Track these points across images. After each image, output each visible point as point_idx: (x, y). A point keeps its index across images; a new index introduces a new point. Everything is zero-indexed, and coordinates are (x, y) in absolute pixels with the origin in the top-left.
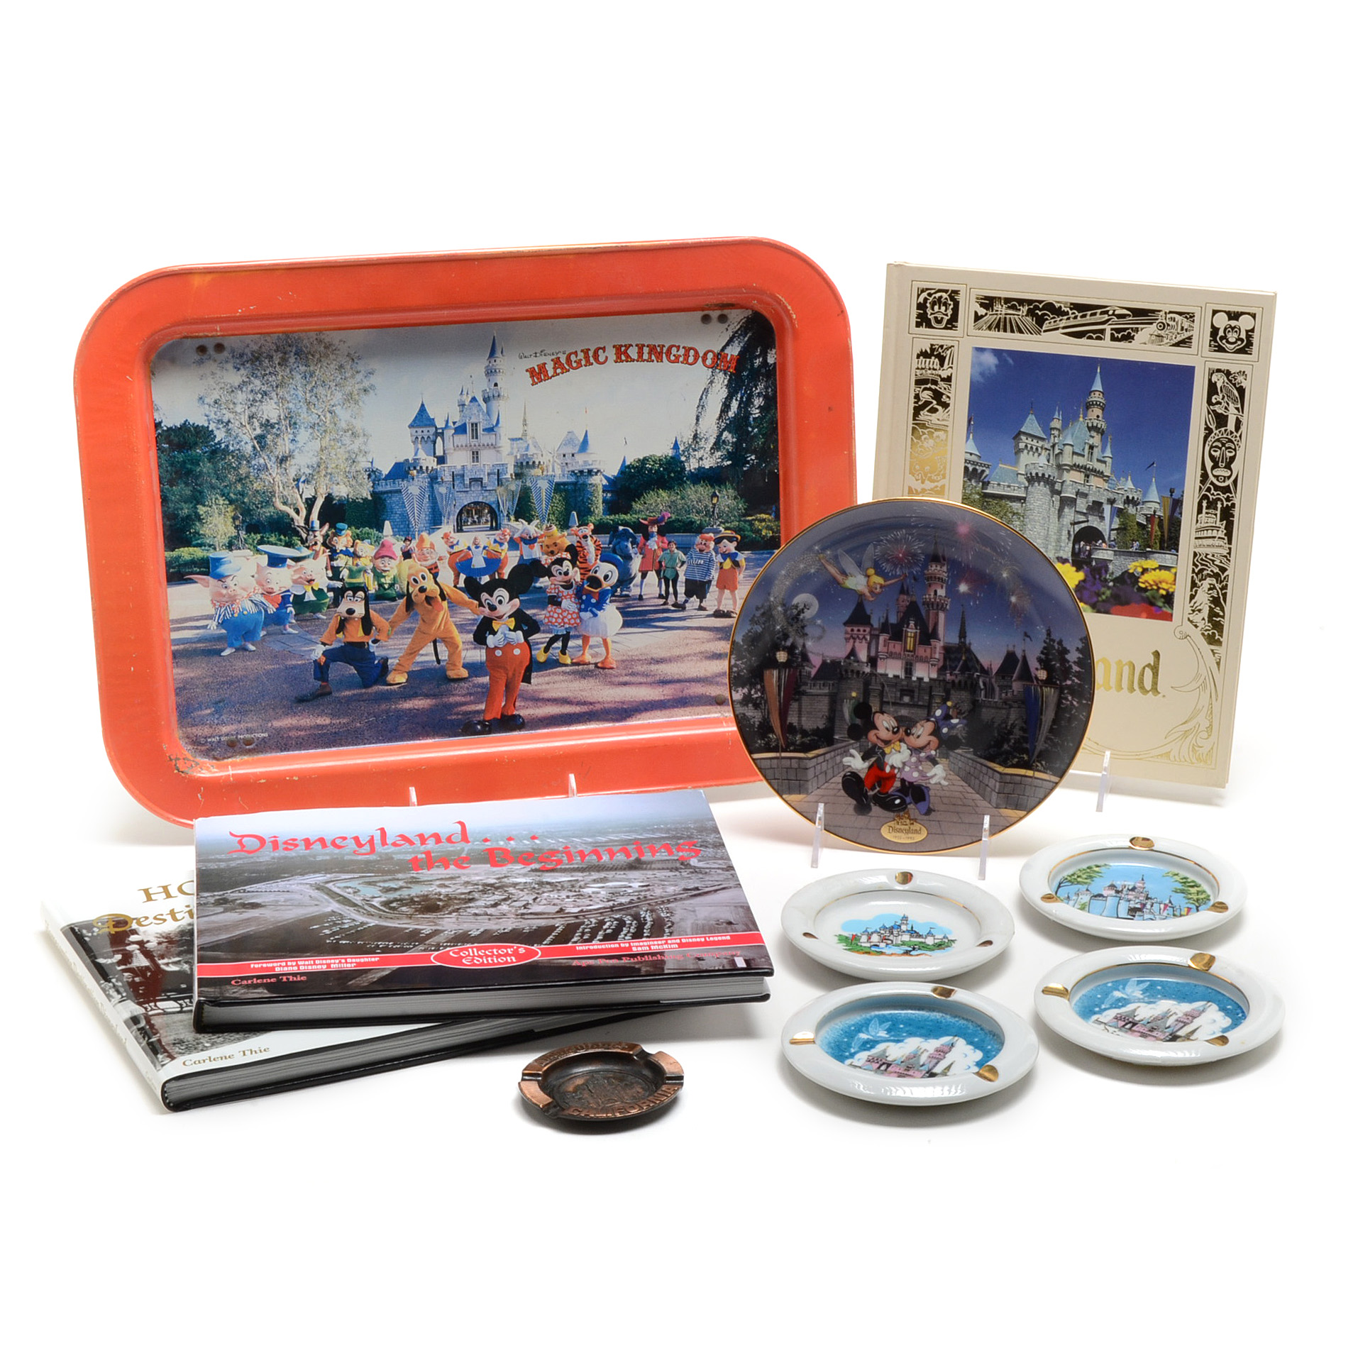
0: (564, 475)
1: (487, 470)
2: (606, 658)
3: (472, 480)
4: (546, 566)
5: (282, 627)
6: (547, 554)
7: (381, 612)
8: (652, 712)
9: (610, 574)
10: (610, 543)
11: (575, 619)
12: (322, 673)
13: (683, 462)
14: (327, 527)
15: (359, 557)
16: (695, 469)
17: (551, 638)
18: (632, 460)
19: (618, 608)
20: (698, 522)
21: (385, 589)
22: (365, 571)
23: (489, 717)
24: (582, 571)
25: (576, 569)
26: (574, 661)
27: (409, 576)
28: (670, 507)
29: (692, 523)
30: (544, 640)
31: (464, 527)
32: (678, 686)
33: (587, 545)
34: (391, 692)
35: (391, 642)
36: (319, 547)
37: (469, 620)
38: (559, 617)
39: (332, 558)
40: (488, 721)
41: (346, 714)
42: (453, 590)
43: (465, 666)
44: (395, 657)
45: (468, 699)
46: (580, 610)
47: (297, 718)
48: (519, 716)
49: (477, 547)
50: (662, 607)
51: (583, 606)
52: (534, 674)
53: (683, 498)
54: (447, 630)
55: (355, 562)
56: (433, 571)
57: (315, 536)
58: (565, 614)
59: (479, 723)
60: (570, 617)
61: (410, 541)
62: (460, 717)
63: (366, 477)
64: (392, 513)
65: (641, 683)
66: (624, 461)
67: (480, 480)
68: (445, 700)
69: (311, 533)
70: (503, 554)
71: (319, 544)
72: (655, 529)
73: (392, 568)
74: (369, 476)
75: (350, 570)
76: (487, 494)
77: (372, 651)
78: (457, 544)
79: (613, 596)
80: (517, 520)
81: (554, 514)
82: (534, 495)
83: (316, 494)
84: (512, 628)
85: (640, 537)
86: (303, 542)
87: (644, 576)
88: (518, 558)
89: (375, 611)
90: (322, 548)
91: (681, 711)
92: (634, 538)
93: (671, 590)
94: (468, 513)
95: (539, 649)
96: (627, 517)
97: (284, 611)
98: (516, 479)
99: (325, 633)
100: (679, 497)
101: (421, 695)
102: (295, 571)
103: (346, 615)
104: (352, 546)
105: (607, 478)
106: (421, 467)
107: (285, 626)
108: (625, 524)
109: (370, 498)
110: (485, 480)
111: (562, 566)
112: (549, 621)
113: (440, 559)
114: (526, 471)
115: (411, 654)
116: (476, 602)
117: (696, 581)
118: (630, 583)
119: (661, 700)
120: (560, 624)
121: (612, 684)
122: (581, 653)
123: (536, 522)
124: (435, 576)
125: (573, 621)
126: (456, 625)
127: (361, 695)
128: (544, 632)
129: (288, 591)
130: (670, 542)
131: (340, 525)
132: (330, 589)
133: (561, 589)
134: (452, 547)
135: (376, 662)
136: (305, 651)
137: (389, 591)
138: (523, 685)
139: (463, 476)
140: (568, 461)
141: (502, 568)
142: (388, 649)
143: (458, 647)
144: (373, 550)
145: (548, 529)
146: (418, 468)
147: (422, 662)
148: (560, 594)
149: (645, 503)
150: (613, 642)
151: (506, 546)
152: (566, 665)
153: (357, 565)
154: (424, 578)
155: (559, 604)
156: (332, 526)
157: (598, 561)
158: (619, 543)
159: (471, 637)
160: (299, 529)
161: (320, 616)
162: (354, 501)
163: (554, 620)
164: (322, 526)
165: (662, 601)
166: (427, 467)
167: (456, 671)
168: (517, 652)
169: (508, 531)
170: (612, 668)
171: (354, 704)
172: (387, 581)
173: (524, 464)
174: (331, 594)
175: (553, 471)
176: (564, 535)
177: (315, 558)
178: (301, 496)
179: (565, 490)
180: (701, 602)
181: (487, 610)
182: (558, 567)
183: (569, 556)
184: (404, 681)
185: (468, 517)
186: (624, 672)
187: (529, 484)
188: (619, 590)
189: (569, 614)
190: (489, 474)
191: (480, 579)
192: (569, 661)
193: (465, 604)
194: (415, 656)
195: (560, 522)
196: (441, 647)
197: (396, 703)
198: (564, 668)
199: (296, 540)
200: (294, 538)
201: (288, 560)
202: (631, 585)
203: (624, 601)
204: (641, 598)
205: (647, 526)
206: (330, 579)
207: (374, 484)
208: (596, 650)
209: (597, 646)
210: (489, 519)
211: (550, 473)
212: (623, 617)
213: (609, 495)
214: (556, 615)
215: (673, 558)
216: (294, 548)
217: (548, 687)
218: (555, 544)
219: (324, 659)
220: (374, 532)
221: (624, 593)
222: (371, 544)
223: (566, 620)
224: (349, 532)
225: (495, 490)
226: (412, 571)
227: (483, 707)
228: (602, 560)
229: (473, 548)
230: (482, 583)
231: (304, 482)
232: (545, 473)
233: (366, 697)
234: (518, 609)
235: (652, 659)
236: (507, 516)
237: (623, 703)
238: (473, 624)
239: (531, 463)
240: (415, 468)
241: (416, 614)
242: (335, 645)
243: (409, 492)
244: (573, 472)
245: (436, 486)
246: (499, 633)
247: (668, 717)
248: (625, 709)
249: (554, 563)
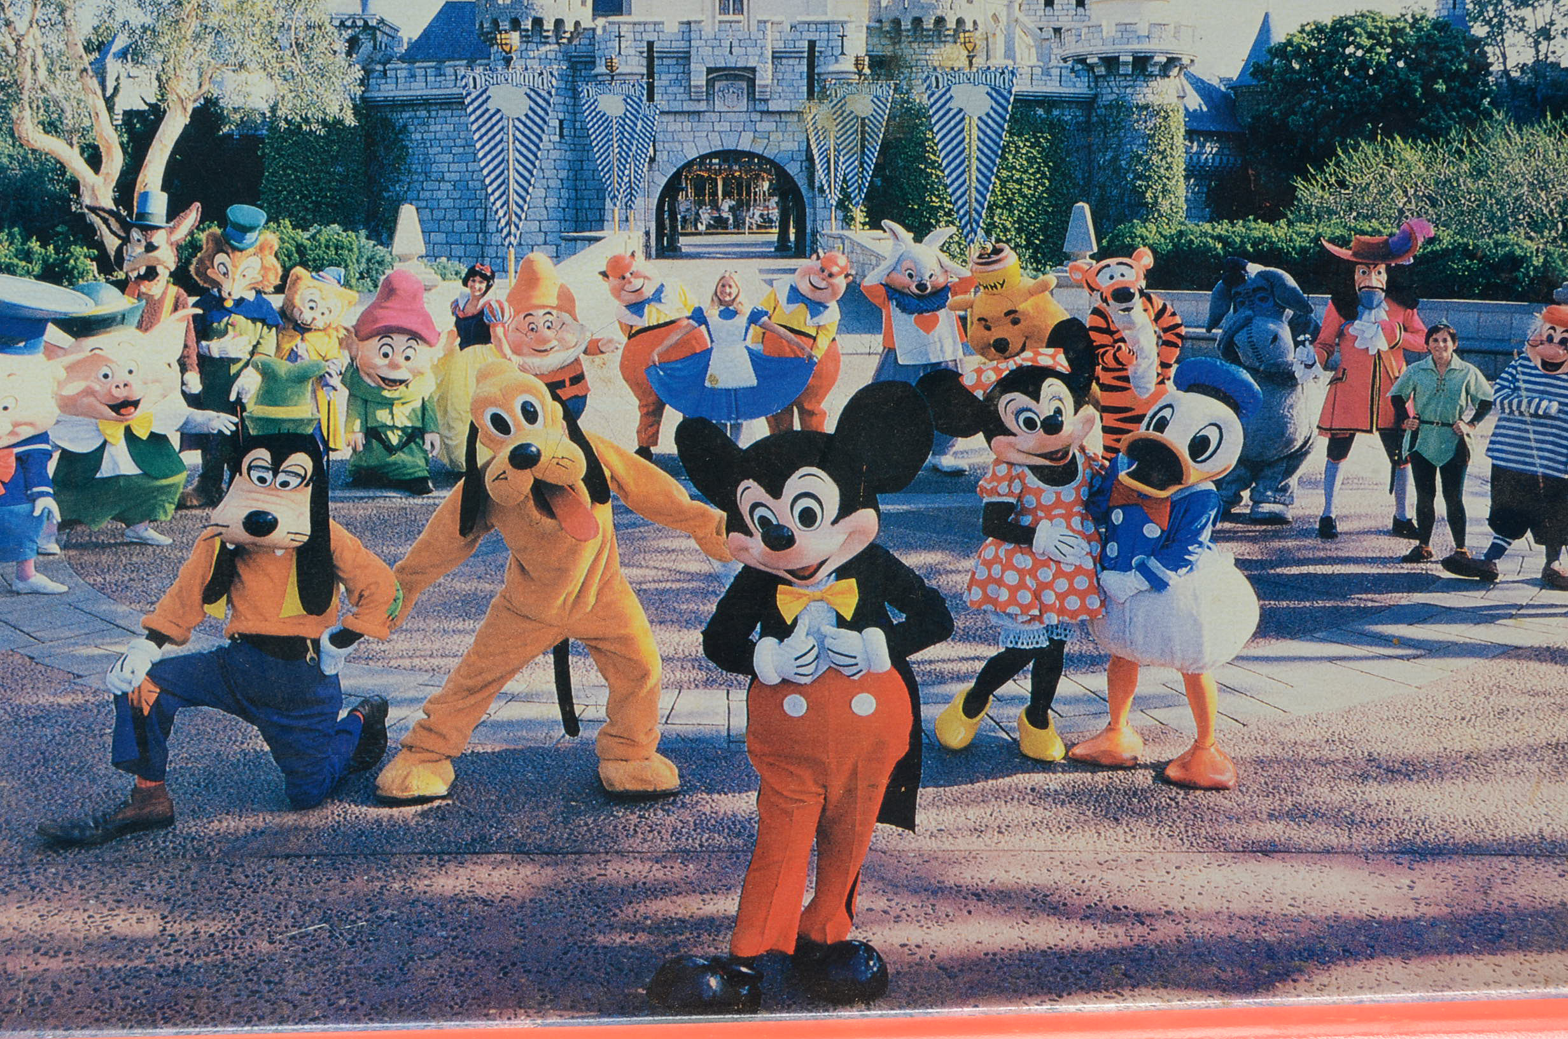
0: (1046, 72)
1: (772, 41)
2: (1199, 746)
3: (716, 74)
4: (979, 394)
5: (10, 568)
6: (983, 350)
7: (369, 530)
8: (1373, 965)
9: (1213, 435)
10: (1214, 322)
11: (1082, 595)
12: (143, 743)
13: (1477, 42)
14: (192, 216)
15: (303, 329)
16: (1523, 68)
17: (993, 663)
18: (1294, 29)
19: (1241, 563)
20: (1538, 261)
21: (390, 449)
22: (322, 381)
23: (751, 945)
24: (1111, 420)
25: (1089, 410)
26: (1078, 751)
27: (478, 405)
28: (1434, 203)
29: (1514, 262)
30: (964, 667)
31: (683, 240)
32: (1469, 869)
33: (1131, 325)
34: (391, 833)
35: (400, 643)
36: (162, 288)
37: (692, 576)
38: (1022, 585)
39: (203, 328)
40: (748, 962)
41: (221, 903)
42: (636, 465)
43: (670, 748)
44: (412, 701)
45: (676, 871)
46: (1103, 562)
47: (42, 906)
48: (869, 949)
49: (728, 313)
50: (1406, 568)
51: (1113, 550)
52: (925, 794)
53: (1479, 172)
54: (607, 608)
55: (287, 347)
56: (566, 393)
57: (150, 248)
58: (1046, 574)
59: (716, 965)
60: (1062, 585)
61: (488, 279)
62: (642, 938)
63: (341, 46)
64: (427, 175)
65: (1328, 851)
66: (1265, 29)
67: (747, 76)
68: (590, 870)
69: (135, 234)
70: (823, 343)
71: (164, 274)
72: (1378, 279)
73: (418, 373)
74: (353, 44)
75: (268, 373)
76: (767, 125)
77: (329, 671)
78: (657, 297)
79: (1226, 515)
80: (874, 223)
81: (1009, 205)
82: (937, 137)
83: (163, 98)
84: (848, 615)
85: (1323, 307)
86: (107, 264)
87: (1339, 448)
88: (874, 362)
89: (347, 525)
90: (174, 290)
91: (1480, 965)
92: (1304, 308)
93: (1440, 505)
94: (699, 190)
95: (947, 699)
96: (1277, 232)
97: (23, 508)
98: (876, 77)
99: (165, 599)
100: (1465, 166)
101: (500, 848)
102: (70, 368)
103: (244, 537)
104: (279, 289)
105: (1203, 89)
106: (538, 22)
107: (21, 562)
108: (1270, 255)
109: (350, 120)
110: (765, 77)
111: (1036, 397)
112: (987, 599)
113: (594, 349)
114: (910, 50)
115: (471, 691)
116: (719, 514)
117: (1534, 475)
118: (1289, 472)
119: (1406, 921)
120: (1025, 609)
121: (1220, 846)
122: (1103, 722)
123: (942, 233)
124: (572, 411)
125: (1073, 603)
126: (638, 592)
127: (282, 833)
128: (968, 637)
129: (43, 437)
130: (1433, 330)
131: (241, 212)
132: (192, 439)
133: (1033, 481)
134: (637, 308)
135: (343, 714)
136: (90, 658)
137: (401, 457)
138: (886, 834)
139: (685, 58)
140: (1064, 22)
141: (819, 393)
142: (389, 670)
143: (645, 675)
144: (360, 302)
145: (989, 258)
146: (527, 24)
147: (510, 724)
148: (1030, 501)
149: (1342, 184)
150: (1225, 688)
151: (832, 314)
152: (1046, 766)
153: (293, 356)
154: (530, 414)
155: (1024, 537)
156: (213, 213)
157: (1170, 385)
158: (1248, 321)
159: (693, 640)
160: (97, 221)
161: (149, 532)
162: (294, 130)
163: (1004, 595)
164: (175, 211)
165: (1405, 546)
166: (559, 23)
167: (630, 767)
168: (864, 704)
169: (842, 261)
170: (1219, 788)
171: (252, 866)
172: (402, 417)
173: (906, 24)
174: (193, 458)
175: (1010, 53)
176: (1044, 288)
177: (144, 325)
178: (110, 103)
179: (1054, 126)
180: (1553, 555)
181: (756, 549)
182: (1021, 399)
183: (1062, 363)
184: (443, 790)
185: (700, 204)
186: (1265, 805)
187: (920, 96)
188: (1246, 494)
189: (1059, 573)
190: (777, 56)
191: (737, 428)
192: (1056, 752)
193: (677, 519)
194: (487, 701)
195: (1031, 235)
196: (583, 673)
197: (407, 873)
198: (1037, 778)
199: (81, 257)
200: (77, 250)
201: (51, 328)
202: (1293, 481)
203: (1264, 537)
204: (1327, 528)
205: (1348, 268)
206: (194, 401)
207: (368, 72)
208: (1161, 714)
209: (1165, 702)
210: (775, 214)
211: (999, 60)
212: (1259, 598)
213: (1211, 148)
214: (1011, 578)
215: (1445, 390)
216: (72, 284)
217: (976, 844)
218: (1013, 317)
219: (151, 694)
220: (360, 241)
221: (1266, 508)
222: (347, 284)
223: (1049, 597)
224: (271, 238)
225: (800, 113)
226: (491, 389)
227: (727, 905)
228: (1187, 384)
229: (713, 314)
230: (744, 443)
231: (123, 54)
232: (979, 61)
233: (296, 843)
234: (872, 547)
235: (1371, 759)
236: (841, 205)
237: (1263, 921)
238: (705, 594)
239: (928, 24)
240: (515, 24)
241: (498, 546)
242: (199, 644)
243: (492, 106)
244: (1082, 60)
245: (587, 90)
246: (800, 632)
247: (1435, 986)
248: (1270, 947)
249: (1010, 383)
